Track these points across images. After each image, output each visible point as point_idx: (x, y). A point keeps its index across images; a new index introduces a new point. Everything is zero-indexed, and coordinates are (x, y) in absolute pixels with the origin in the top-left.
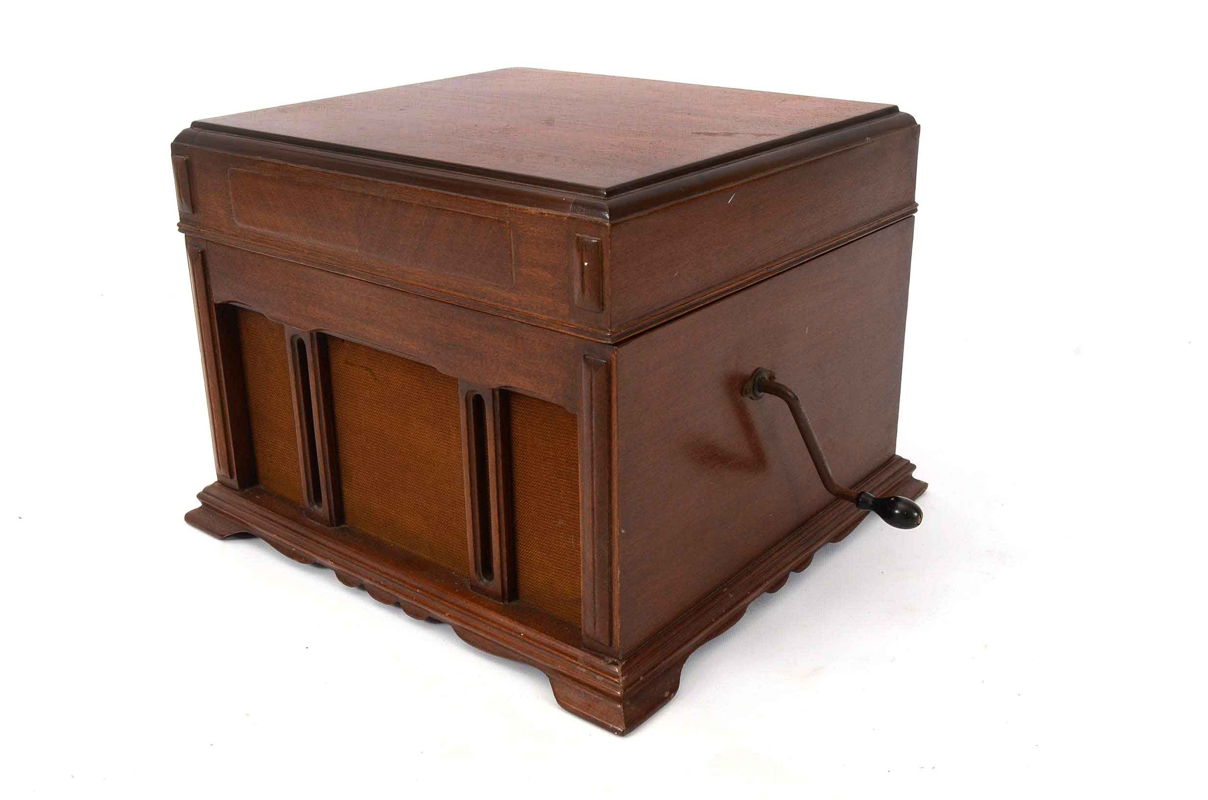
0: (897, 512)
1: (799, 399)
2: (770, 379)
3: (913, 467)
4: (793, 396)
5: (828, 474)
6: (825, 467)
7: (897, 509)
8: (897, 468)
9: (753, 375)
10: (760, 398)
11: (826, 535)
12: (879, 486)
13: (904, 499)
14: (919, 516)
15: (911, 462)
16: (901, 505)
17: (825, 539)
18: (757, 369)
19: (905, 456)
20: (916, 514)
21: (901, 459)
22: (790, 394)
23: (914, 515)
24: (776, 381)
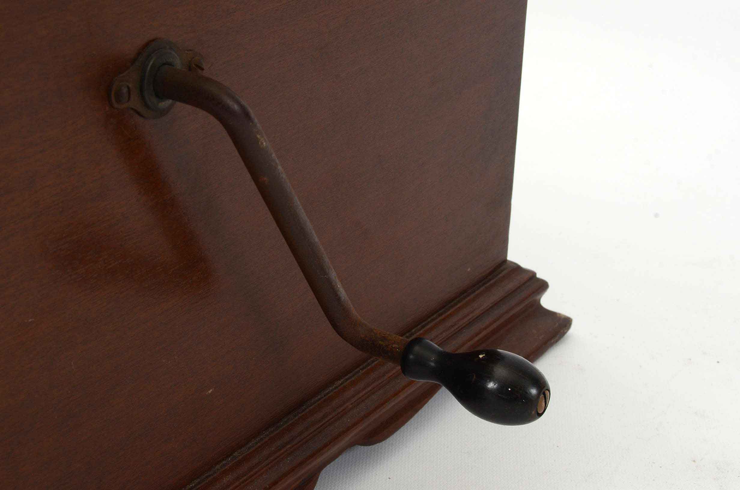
0: (491, 385)
1: (252, 115)
2: (190, 69)
3: (543, 286)
4: (236, 107)
5: (339, 299)
6: (329, 281)
7: (491, 379)
8: (510, 286)
9: (139, 54)
10: (163, 113)
11: (348, 429)
12: (470, 324)
13: (510, 355)
14: (542, 396)
15: (538, 276)
16: (500, 371)
17: (347, 439)
18: (147, 44)
19: (525, 264)
20: (534, 391)
21: (517, 269)
22: (230, 103)
23: (531, 393)
24: (206, 73)
